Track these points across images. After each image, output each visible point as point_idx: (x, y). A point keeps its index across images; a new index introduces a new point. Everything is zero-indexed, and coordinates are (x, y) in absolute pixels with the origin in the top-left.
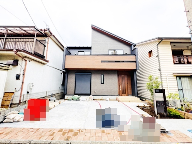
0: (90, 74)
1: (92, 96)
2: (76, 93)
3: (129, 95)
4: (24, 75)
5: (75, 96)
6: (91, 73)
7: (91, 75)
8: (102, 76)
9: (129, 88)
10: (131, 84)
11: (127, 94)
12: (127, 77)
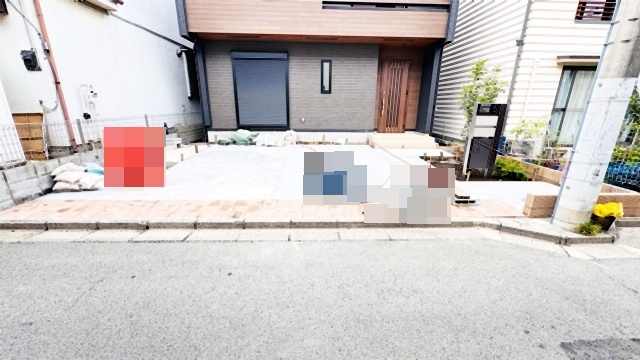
0: (284, 56)
1: (292, 132)
2: (242, 122)
3: (407, 130)
4: (47, 52)
5: (241, 131)
6: (287, 52)
7: (287, 60)
8: (326, 65)
9: (409, 108)
10: (418, 94)
11: (401, 126)
12: (410, 70)
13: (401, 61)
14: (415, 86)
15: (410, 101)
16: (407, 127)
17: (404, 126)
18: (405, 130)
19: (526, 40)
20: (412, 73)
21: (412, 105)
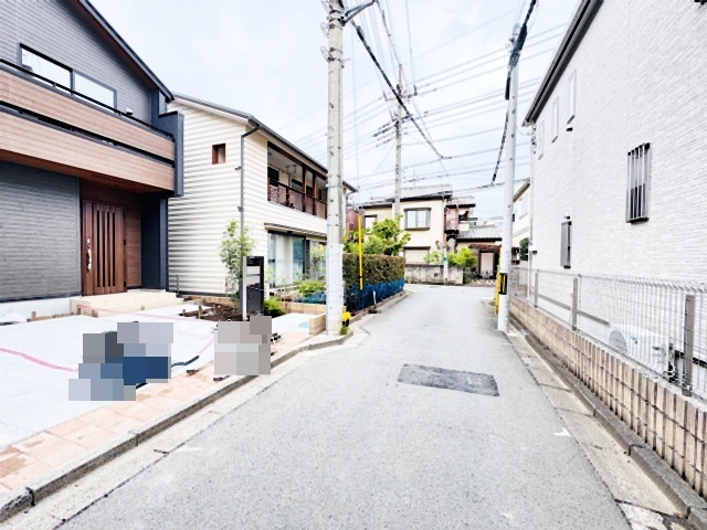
3: (130, 288)
9: (129, 261)
10: (139, 245)
11: (120, 285)
12: (124, 216)
13: (110, 204)
14: (134, 236)
15: (129, 253)
16: (129, 285)
17: (125, 283)
18: (126, 288)
19: (245, 208)
20: (128, 220)
21: (132, 258)
